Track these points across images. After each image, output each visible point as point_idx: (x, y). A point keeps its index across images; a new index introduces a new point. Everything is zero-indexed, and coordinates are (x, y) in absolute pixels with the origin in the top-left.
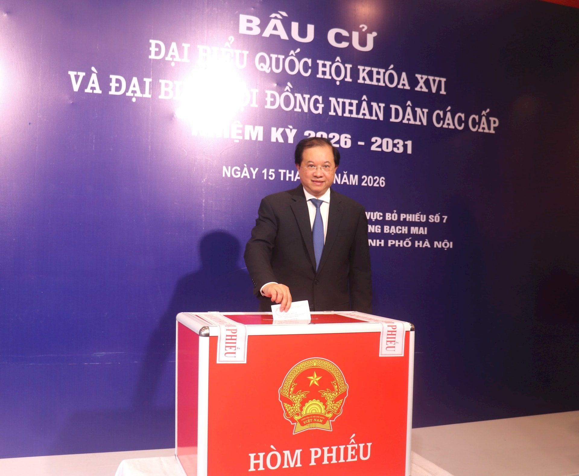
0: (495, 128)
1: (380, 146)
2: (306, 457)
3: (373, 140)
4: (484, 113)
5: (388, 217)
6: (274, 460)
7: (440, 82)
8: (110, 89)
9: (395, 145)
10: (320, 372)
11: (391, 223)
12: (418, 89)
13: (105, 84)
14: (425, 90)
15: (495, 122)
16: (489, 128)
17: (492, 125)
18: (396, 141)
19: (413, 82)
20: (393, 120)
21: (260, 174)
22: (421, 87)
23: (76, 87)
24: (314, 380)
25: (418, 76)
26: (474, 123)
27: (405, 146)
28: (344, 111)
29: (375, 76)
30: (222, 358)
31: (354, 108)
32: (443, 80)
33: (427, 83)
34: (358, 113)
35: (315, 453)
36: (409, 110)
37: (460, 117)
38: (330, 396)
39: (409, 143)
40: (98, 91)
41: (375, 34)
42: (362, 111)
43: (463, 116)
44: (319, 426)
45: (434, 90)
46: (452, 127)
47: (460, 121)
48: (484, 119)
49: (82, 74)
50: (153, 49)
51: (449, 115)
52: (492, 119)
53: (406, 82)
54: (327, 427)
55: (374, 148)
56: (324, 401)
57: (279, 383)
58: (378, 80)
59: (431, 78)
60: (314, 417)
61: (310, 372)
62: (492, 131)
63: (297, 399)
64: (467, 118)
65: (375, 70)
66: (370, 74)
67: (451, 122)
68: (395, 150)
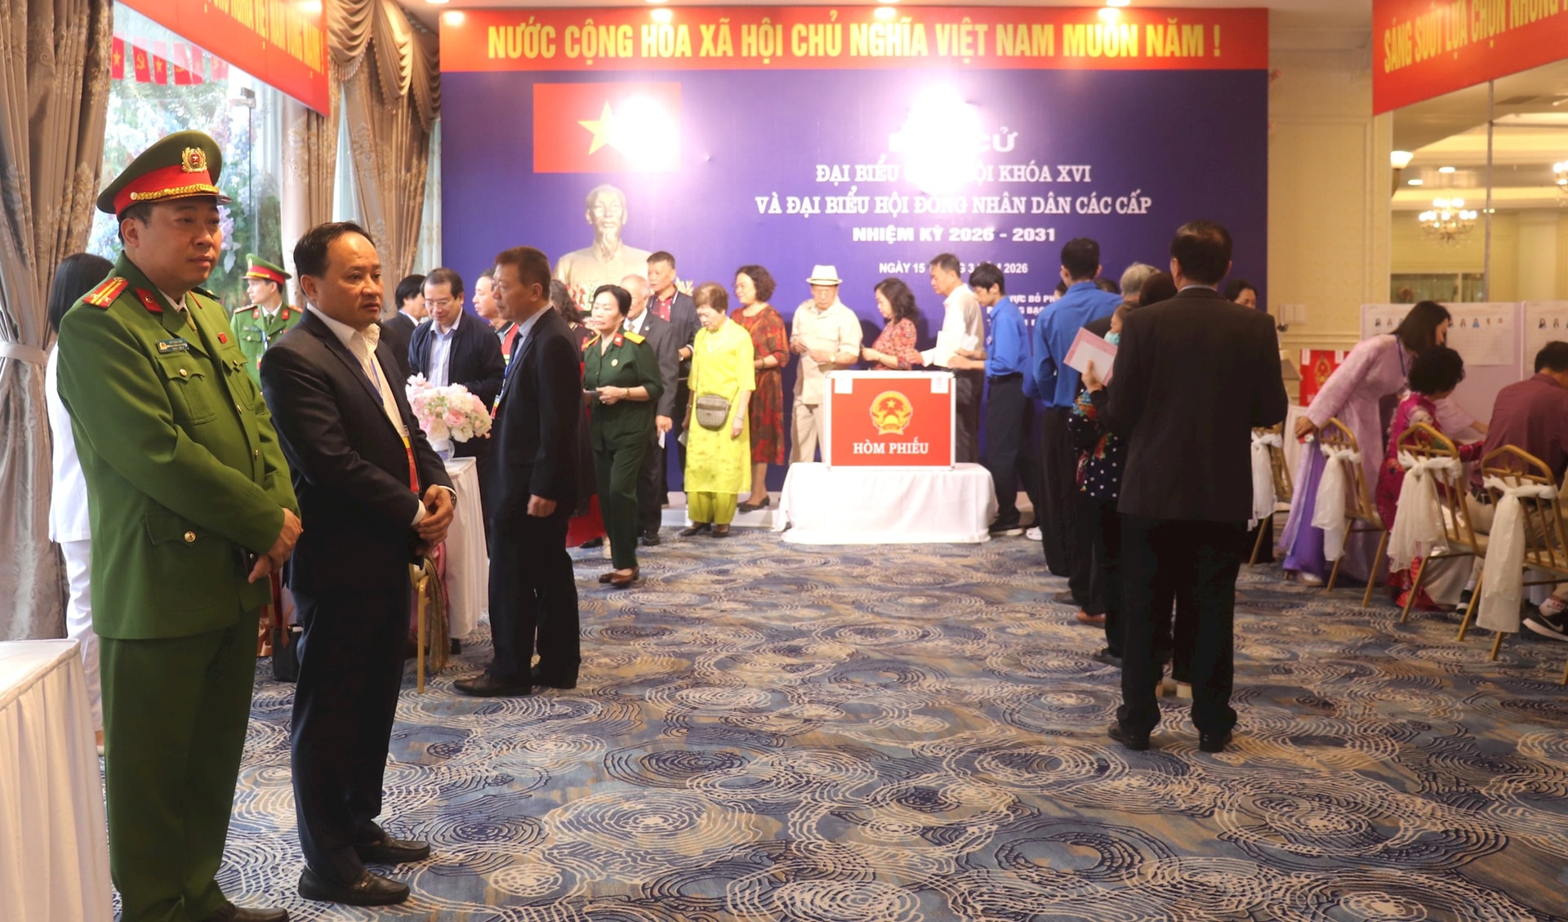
0: (1147, 208)
1: (1022, 236)
2: (887, 448)
3: (1015, 231)
4: (1134, 194)
5: (1031, 299)
6: (868, 448)
7: (1084, 171)
8: (787, 208)
9: (1036, 234)
10: (895, 400)
11: (1034, 305)
12: (1060, 180)
13: (783, 204)
14: (1068, 179)
15: (1147, 202)
16: (1140, 207)
17: (1144, 206)
18: (1038, 230)
19: (1055, 173)
20: (1035, 211)
21: (911, 269)
22: (1064, 178)
23: (762, 209)
24: (891, 404)
25: (1060, 168)
26: (1122, 205)
27: (1047, 235)
28: (986, 207)
29: (1016, 173)
30: (838, 391)
31: (996, 205)
32: (1087, 168)
33: (1070, 173)
34: (1000, 207)
35: (893, 446)
36: (1051, 201)
37: (1106, 202)
38: (901, 414)
39: (1052, 232)
40: (779, 211)
41: (1015, 134)
42: (1003, 207)
43: (1109, 200)
44: (894, 431)
45: (1077, 178)
46: (1097, 211)
47: (1106, 205)
48: (1133, 201)
49: (766, 199)
50: (820, 173)
51: (1094, 201)
52: (1143, 199)
53: (1048, 175)
54: (900, 432)
55: (1016, 238)
56: (897, 416)
57: (870, 404)
58: (1019, 177)
59: (1074, 168)
60: (891, 426)
61: (888, 399)
62: (1143, 211)
63: (882, 414)
64: (1114, 202)
65: (1016, 168)
66: (1011, 172)
67: (1096, 207)
68: (1038, 239)
